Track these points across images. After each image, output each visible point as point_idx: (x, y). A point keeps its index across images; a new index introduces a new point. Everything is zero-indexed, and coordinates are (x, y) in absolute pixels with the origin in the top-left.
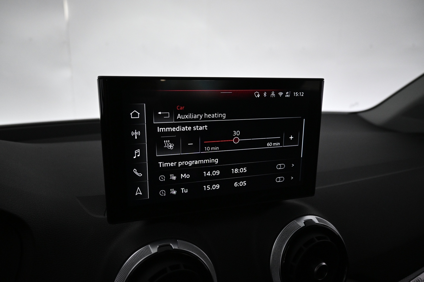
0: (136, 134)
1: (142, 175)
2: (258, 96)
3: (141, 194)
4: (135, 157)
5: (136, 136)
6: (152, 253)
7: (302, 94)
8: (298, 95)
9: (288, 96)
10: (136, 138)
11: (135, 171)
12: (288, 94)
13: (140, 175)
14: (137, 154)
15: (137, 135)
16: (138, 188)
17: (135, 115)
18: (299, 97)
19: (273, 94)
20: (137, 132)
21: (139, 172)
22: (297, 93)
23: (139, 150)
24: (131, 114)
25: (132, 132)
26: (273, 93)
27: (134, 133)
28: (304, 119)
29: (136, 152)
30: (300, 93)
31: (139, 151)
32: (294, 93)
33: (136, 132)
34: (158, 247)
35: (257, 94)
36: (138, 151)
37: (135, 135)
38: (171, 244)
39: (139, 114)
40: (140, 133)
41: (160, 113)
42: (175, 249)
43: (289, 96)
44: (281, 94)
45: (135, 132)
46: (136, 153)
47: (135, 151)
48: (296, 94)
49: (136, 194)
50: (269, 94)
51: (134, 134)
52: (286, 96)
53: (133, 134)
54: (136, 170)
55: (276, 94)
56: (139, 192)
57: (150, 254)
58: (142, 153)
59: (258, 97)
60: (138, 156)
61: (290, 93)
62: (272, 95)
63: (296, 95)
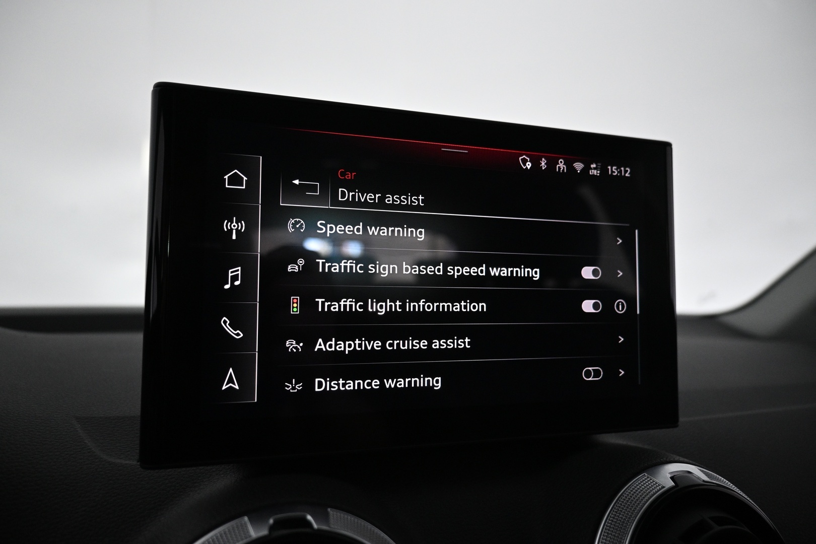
0: (234, 227)
1: (242, 335)
2: (529, 165)
3: (237, 387)
4: (227, 287)
5: (234, 231)
6: (250, 536)
7: (626, 172)
8: (618, 172)
9: (594, 172)
10: (234, 237)
11: (225, 322)
12: (595, 169)
13: (238, 335)
14: (235, 278)
15: (237, 230)
16: (231, 370)
17: (235, 180)
18: (620, 178)
19: (561, 165)
20: (237, 223)
21: (234, 326)
22: (615, 169)
23: (239, 268)
24: (226, 177)
25: (226, 221)
26: (561, 162)
27: (229, 223)
28: (637, 231)
29: (232, 272)
30: (623, 169)
31: (239, 272)
32: (609, 167)
33: (234, 224)
34: (271, 521)
35: (525, 161)
36: (238, 270)
37: (232, 229)
38: (309, 517)
39: (245, 178)
40: (244, 225)
41: (297, 182)
42: (319, 530)
43: (597, 173)
44: (579, 166)
45: (232, 222)
46: (230, 275)
47: (230, 271)
48: (613, 170)
49: (224, 388)
50: (552, 164)
51: (229, 228)
52: (592, 172)
53: (226, 225)
54: (228, 322)
55: (569, 164)
56: (230, 382)
57: (246, 538)
58: (247, 276)
59: (529, 167)
60: (237, 283)
61: (599, 165)
62: (559, 168)
63: (612, 172)
